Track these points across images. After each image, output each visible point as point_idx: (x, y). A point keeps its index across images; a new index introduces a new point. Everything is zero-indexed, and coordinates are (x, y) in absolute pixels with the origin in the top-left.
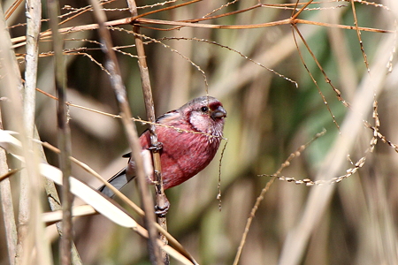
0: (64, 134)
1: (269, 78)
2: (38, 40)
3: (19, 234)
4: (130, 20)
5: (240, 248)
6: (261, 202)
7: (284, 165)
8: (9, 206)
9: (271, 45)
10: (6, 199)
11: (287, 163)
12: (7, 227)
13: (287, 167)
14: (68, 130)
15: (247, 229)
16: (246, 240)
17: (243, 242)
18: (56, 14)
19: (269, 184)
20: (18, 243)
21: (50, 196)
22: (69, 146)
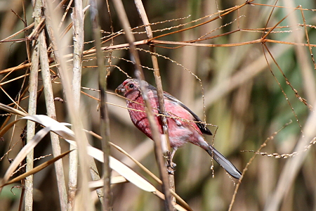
0: (105, 122)
1: (251, 84)
2: (82, 57)
3: (69, 196)
4: (146, 41)
5: (231, 205)
6: (246, 172)
7: (262, 146)
8: (61, 176)
9: (253, 61)
10: (59, 171)
11: (265, 144)
12: (60, 191)
13: (264, 147)
14: (107, 120)
15: (236, 192)
16: (235, 199)
17: (233, 201)
18: (99, 36)
19: (251, 159)
20: (68, 202)
21: (91, 168)
22: (108, 131)
